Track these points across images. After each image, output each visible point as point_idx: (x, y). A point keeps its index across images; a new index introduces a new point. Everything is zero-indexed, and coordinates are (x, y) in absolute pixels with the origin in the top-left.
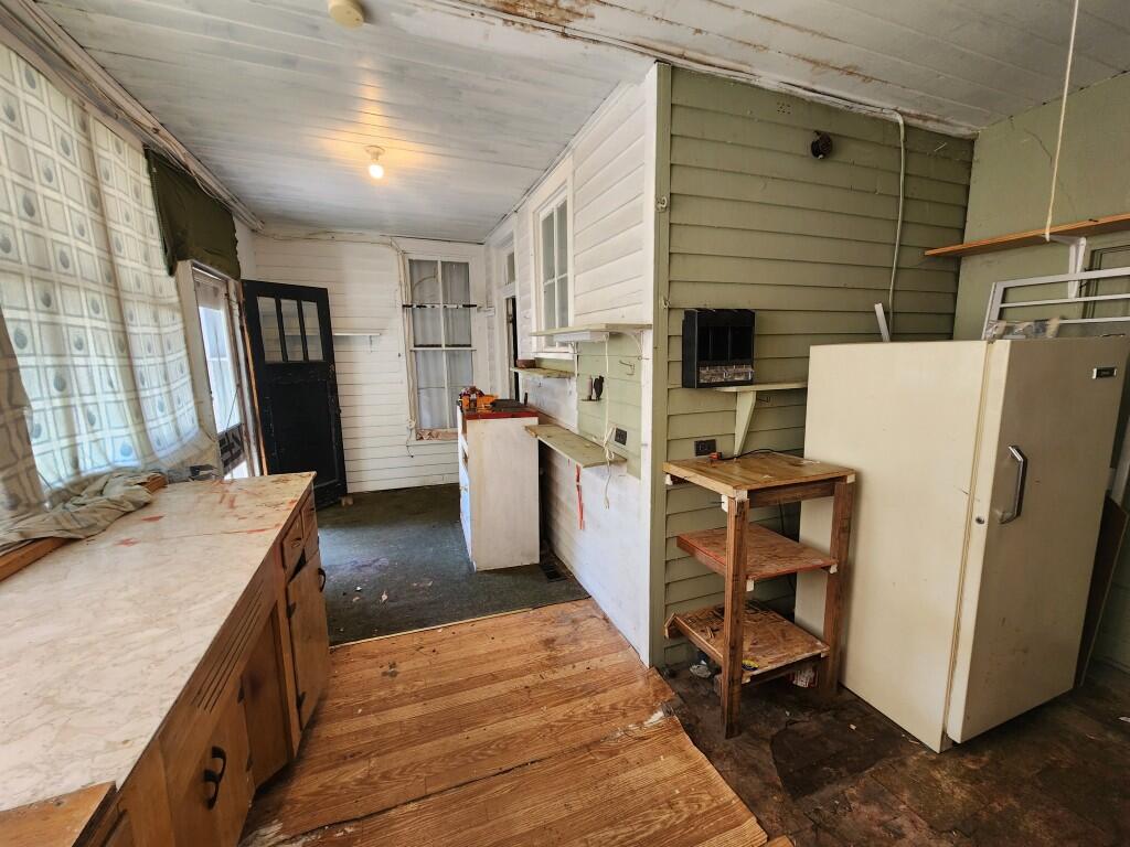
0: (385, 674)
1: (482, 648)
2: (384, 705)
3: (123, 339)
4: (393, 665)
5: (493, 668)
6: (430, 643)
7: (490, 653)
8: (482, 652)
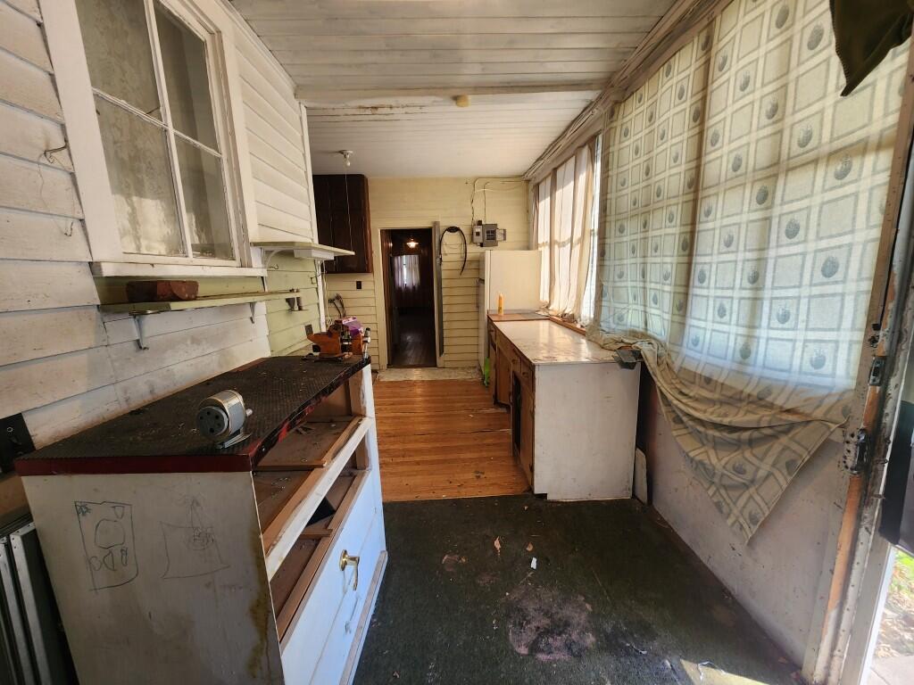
0: (483, 473)
1: (418, 480)
2: (481, 459)
3: (688, 241)
4: (478, 477)
5: (417, 468)
6: (453, 488)
7: (415, 475)
8: (419, 477)
